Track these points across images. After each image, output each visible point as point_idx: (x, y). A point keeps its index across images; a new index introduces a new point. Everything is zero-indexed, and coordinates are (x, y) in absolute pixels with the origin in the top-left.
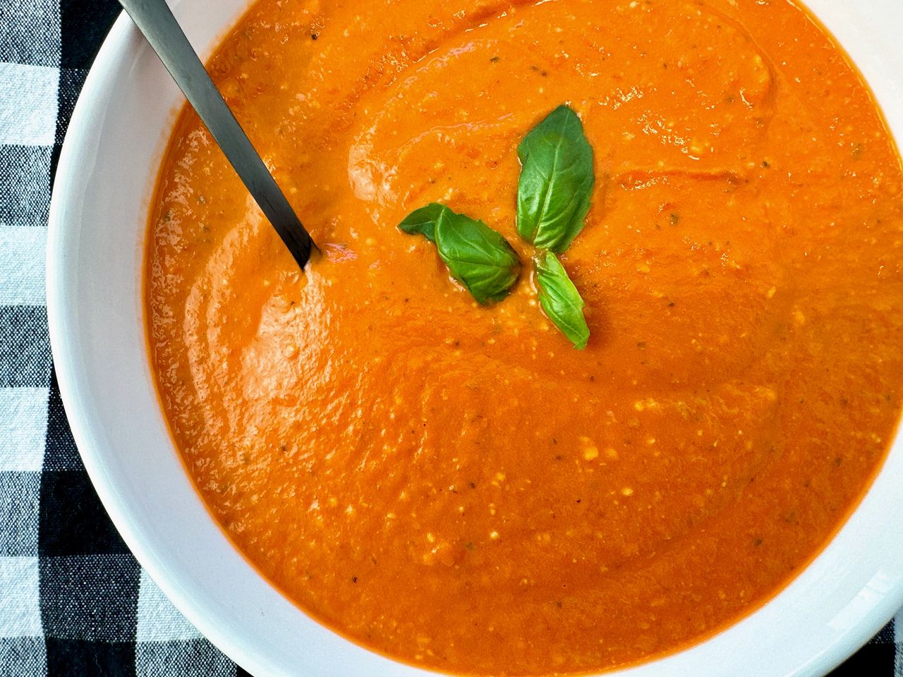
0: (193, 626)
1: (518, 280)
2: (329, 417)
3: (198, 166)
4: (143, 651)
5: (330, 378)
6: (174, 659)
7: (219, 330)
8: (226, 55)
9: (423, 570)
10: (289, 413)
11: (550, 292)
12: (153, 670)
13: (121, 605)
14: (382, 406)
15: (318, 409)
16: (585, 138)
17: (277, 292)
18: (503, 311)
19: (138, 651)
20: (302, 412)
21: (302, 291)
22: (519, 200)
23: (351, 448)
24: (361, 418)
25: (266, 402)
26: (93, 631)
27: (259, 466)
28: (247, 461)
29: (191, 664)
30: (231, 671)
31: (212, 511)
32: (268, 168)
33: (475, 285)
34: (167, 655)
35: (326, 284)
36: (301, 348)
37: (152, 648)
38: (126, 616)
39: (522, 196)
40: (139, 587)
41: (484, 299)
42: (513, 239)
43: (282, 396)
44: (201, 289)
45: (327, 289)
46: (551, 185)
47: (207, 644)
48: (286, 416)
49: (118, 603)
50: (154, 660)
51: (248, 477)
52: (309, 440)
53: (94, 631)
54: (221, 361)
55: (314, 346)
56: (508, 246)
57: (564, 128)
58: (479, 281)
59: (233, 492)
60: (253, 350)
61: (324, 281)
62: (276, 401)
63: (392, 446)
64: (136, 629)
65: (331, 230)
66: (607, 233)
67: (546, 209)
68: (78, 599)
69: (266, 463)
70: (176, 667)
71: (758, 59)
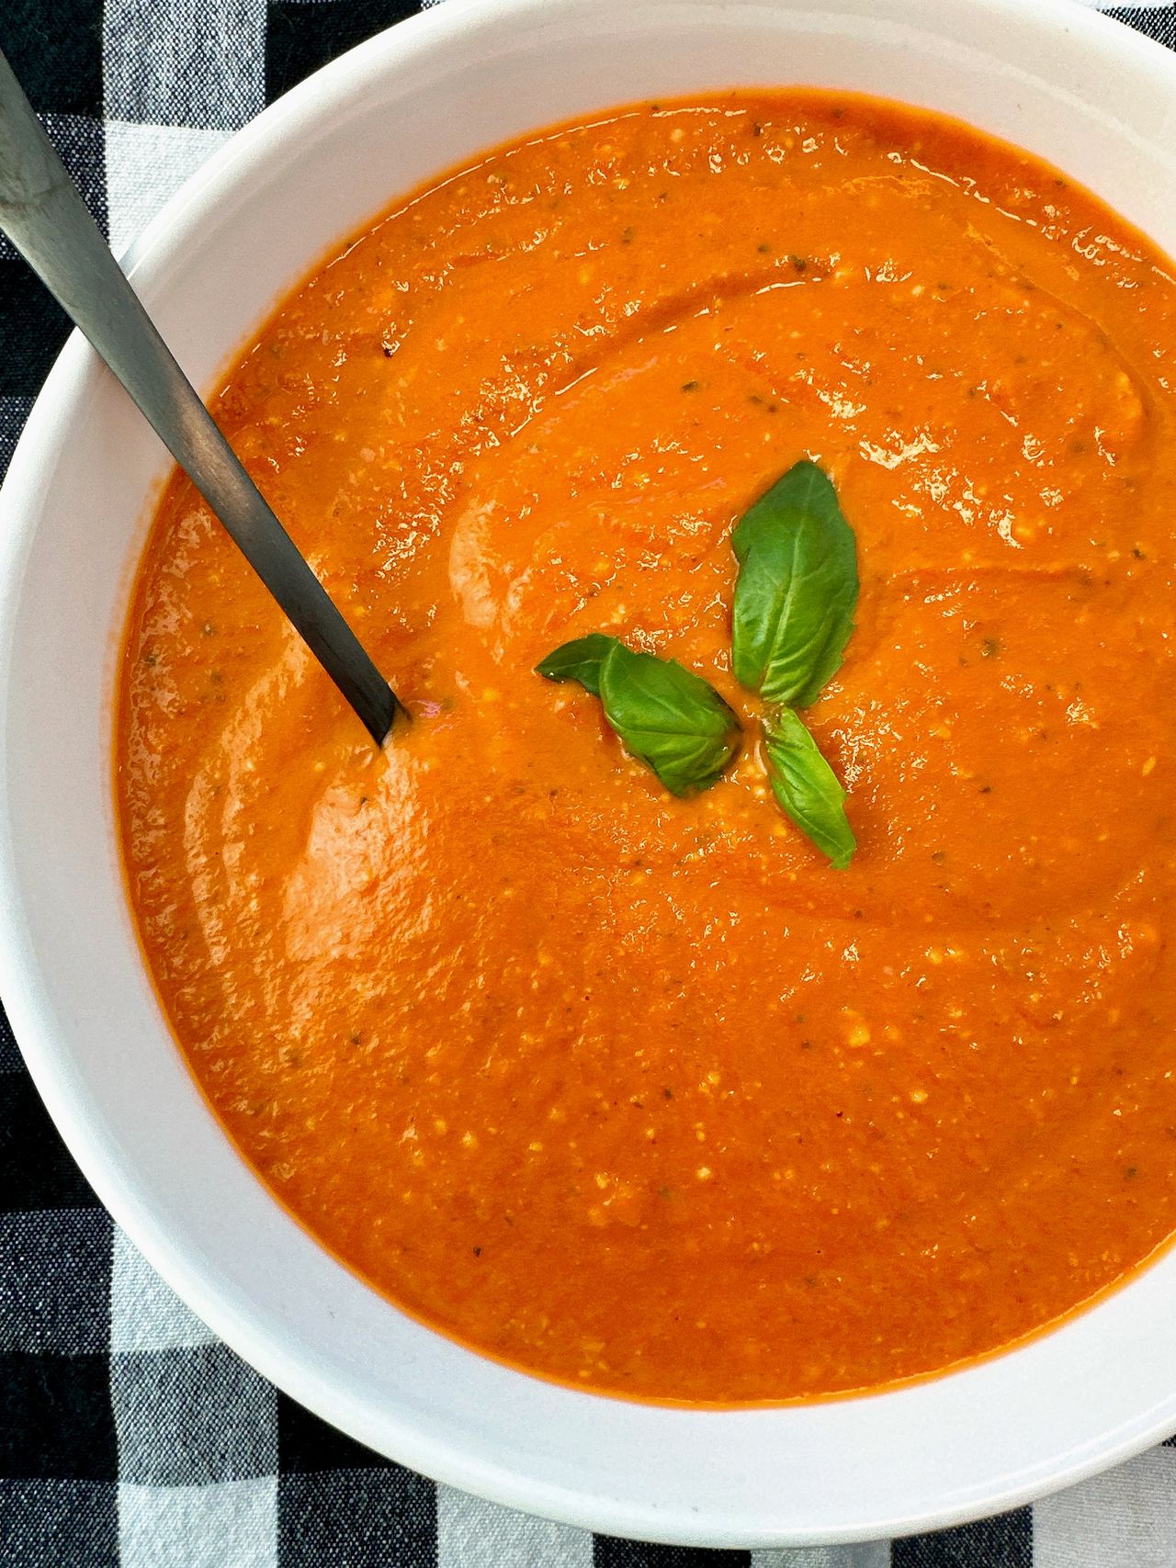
0: (203, 1323)
1: (736, 754)
2: (430, 987)
3: (197, 572)
4: (122, 1367)
5: (431, 925)
6: (174, 1379)
7: (242, 845)
8: (241, 387)
9: (589, 1233)
10: (364, 984)
11: (788, 775)
12: (140, 1398)
13: (84, 1293)
14: (518, 970)
15: (413, 975)
16: (841, 515)
17: (337, 782)
18: (711, 806)
19: (114, 1368)
20: (385, 981)
21: (379, 780)
22: (736, 624)
23: (469, 1038)
24: (483, 990)
25: (324, 966)
26: (39, 1337)
27: (317, 1070)
28: (295, 1062)
29: (202, 1386)
30: (267, 1395)
31: (239, 1145)
32: (316, 574)
33: (665, 767)
34: (163, 1372)
35: (421, 770)
36: (381, 877)
37: (137, 1362)
38: (92, 1310)
39: (740, 617)
40: (112, 1263)
41: (680, 788)
42: (725, 688)
43: (351, 955)
44: (209, 778)
45: (423, 778)
46: (789, 599)
47: (227, 1351)
48: (359, 987)
49: (78, 1290)
50: (141, 1381)
51: (299, 1088)
52: (398, 1026)
53: (41, 1337)
54: (247, 899)
55: (402, 873)
56: (718, 699)
57: (808, 499)
58: (672, 760)
59: (274, 1114)
60: (300, 878)
61: (416, 764)
62: (343, 963)
63: (534, 1033)
64: (109, 1332)
65: (425, 677)
66: (880, 673)
67: (780, 638)
68: (12, 1285)
69: (327, 1066)
70: (177, 1391)
71: (1123, 380)
